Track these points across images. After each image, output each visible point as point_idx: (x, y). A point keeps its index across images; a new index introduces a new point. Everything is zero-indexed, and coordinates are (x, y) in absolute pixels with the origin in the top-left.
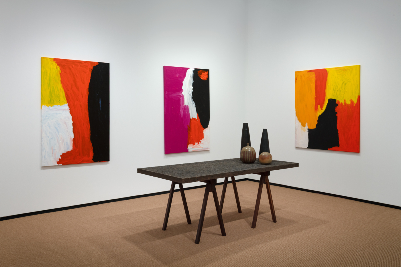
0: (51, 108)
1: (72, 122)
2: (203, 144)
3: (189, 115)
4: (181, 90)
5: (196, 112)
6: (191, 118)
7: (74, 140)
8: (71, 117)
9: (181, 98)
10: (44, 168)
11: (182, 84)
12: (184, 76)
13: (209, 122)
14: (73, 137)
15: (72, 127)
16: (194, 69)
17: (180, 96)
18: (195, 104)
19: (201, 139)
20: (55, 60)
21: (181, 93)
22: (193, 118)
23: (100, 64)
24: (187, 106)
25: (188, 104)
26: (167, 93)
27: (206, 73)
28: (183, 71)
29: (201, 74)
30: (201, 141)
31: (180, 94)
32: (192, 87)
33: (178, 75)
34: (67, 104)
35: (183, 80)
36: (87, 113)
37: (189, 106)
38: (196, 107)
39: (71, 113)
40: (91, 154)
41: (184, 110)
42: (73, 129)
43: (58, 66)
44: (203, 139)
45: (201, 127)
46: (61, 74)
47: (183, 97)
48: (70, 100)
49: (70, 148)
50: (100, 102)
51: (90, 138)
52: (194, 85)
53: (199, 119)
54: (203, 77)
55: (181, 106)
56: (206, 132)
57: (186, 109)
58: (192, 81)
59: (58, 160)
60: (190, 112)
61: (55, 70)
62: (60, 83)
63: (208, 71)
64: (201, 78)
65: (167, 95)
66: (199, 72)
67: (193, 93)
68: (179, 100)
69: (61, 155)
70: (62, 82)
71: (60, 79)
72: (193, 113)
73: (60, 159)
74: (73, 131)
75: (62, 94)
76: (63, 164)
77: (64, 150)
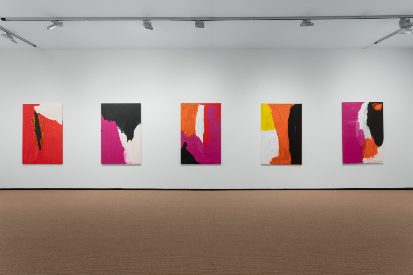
0: (266, 132)
1: (278, 140)
2: (377, 158)
3: (364, 136)
4: (356, 118)
5: (370, 134)
6: (366, 138)
7: (280, 150)
8: (277, 137)
9: (357, 124)
10: (262, 165)
11: (358, 114)
12: (360, 108)
13: (382, 142)
14: (279, 149)
15: (278, 143)
16: (368, 103)
17: (356, 123)
18: (370, 128)
19: (376, 154)
20: (269, 104)
21: (357, 120)
22: (367, 139)
23: (296, 105)
24: (362, 130)
25: (363, 129)
26: (344, 121)
27: (380, 105)
28: (358, 105)
29: (375, 106)
30: (375, 155)
31: (356, 122)
32: (367, 116)
33: (354, 108)
34: (275, 130)
35: (358, 112)
36: (287, 134)
37: (364, 130)
38: (370, 130)
39: (278, 134)
40: (290, 160)
41: (359, 132)
42: (279, 144)
43: (270, 108)
44: (377, 154)
45: (376, 146)
46: (272, 112)
47: (359, 123)
48: (277, 127)
49: (277, 154)
50: (296, 128)
51: (289, 150)
52: (368, 114)
53: (373, 139)
54: (378, 108)
55: (357, 130)
56: (379, 149)
57: (362, 132)
58: (367, 112)
59: (270, 162)
60: (365, 134)
61: (269, 110)
62: (271, 117)
63: (382, 103)
64: (375, 109)
65: (345, 122)
66: (373, 104)
67: (367, 121)
68: (355, 125)
69: (272, 158)
70: (273, 117)
71: (271, 115)
72: (368, 134)
73: (271, 161)
74: (279, 145)
75: (273, 124)
76: (273, 164)
77: (274, 156)
